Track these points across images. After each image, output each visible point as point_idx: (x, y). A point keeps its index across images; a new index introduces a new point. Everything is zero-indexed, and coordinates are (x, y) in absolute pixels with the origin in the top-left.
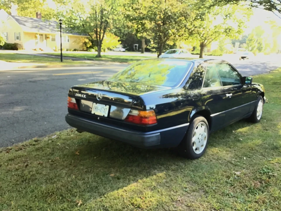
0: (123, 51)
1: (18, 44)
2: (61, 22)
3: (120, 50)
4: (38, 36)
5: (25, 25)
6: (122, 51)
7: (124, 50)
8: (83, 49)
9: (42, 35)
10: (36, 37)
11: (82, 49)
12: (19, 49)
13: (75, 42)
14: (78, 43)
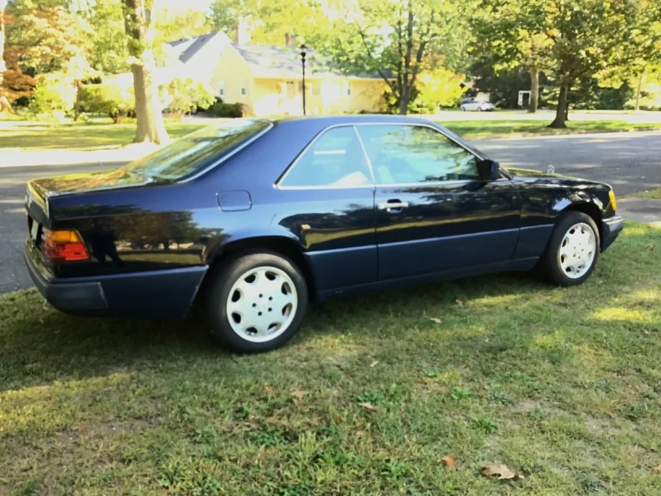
0: (487, 110)
1: (242, 104)
2: (305, 50)
3: (480, 108)
4: (284, 86)
5: (257, 63)
6: (484, 108)
7: (490, 106)
8: (381, 109)
9: (292, 83)
10: (278, 87)
11: (377, 110)
12: (244, 115)
13: (363, 93)
14: (370, 97)
